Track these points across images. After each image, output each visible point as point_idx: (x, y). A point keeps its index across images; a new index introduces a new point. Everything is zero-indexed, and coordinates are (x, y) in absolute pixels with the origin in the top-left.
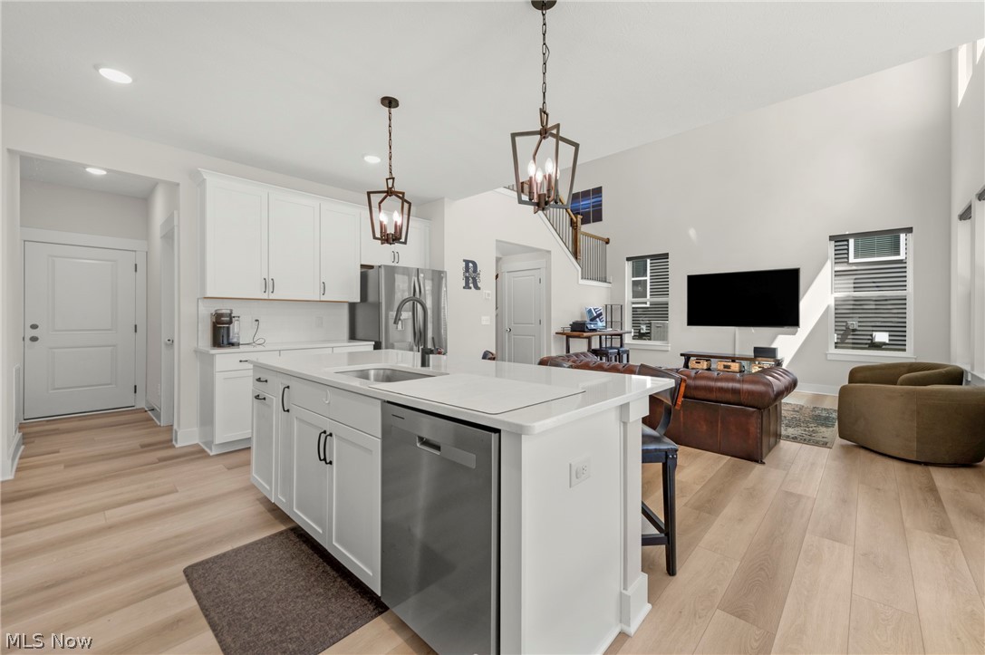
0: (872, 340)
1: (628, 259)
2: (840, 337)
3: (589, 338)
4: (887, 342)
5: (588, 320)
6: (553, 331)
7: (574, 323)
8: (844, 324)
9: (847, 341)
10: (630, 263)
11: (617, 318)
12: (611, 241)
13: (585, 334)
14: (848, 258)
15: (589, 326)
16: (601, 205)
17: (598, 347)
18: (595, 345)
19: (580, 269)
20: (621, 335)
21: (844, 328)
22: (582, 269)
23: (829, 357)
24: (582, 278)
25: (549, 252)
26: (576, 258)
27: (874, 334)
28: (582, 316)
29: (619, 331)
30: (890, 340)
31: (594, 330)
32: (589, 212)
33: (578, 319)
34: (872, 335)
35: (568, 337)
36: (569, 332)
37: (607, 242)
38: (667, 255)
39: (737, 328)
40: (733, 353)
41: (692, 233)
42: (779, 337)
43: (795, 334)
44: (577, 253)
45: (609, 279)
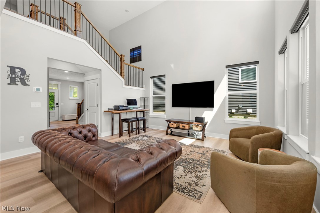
0: (247, 112)
1: (151, 77)
2: (236, 110)
4: (252, 112)
6: (103, 110)
8: (238, 106)
9: (239, 112)
10: (153, 79)
12: (145, 70)
14: (239, 81)
15: (121, 108)
16: (141, 54)
19: (123, 81)
21: (238, 107)
22: (125, 81)
23: (226, 122)
24: (125, 85)
25: (101, 70)
26: (121, 75)
27: (248, 109)
29: (143, 109)
30: (253, 112)
32: (137, 57)
34: (247, 110)
35: (112, 113)
36: (113, 111)
37: (143, 70)
38: (164, 75)
39: (191, 108)
40: (189, 119)
41: (172, 66)
42: (205, 112)
43: (212, 111)
44: (122, 73)
45: (144, 86)
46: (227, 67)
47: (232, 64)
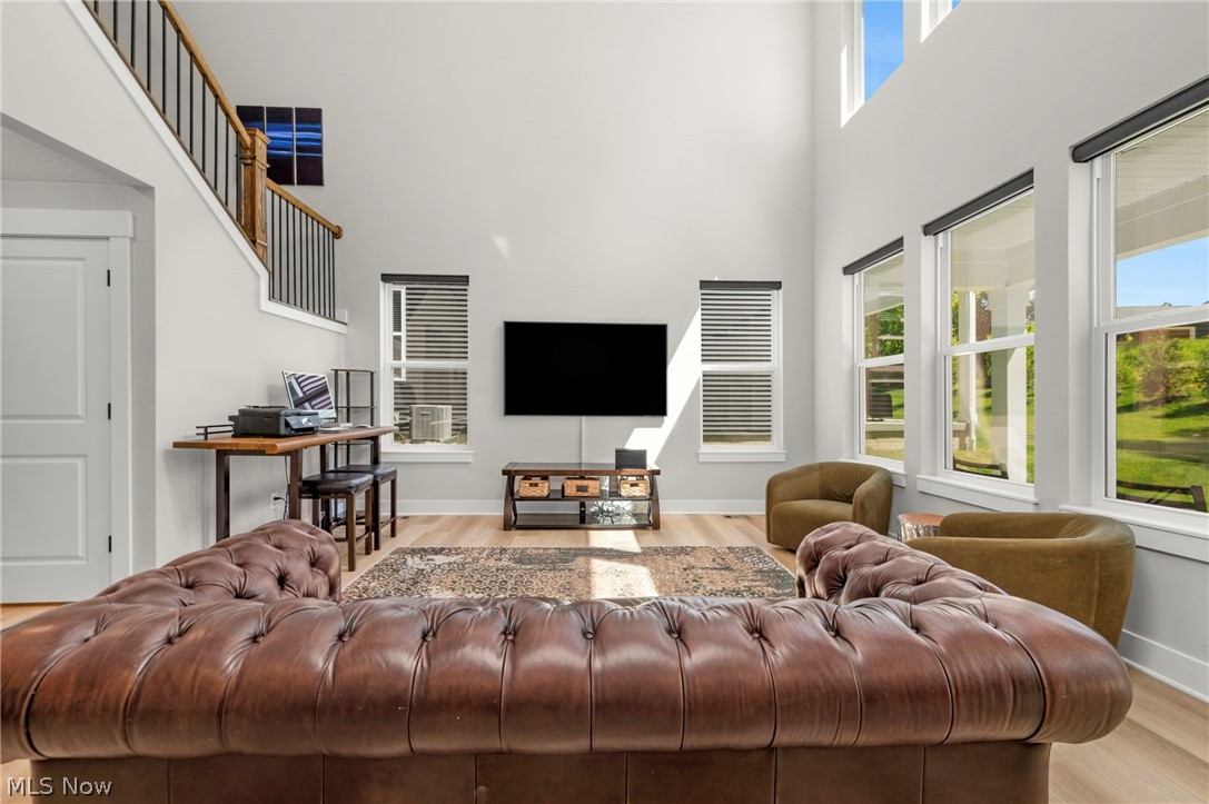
1: (385, 278)
3: (295, 455)
5: (287, 403)
6: (165, 437)
7: (243, 412)
10: (390, 286)
11: (360, 399)
12: (345, 234)
13: (282, 444)
15: (293, 421)
16: (319, 150)
17: (317, 472)
18: (311, 469)
19: (264, 275)
20: (375, 439)
22: (272, 274)
23: (702, 459)
24: (270, 297)
26: (253, 242)
28: (272, 392)
31: (309, 431)
32: (291, 157)
33: (257, 399)
35: (223, 455)
36: (227, 440)
37: (337, 234)
38: (465, 280)
39: (584, 418)
40: (578, 462)
41: (502, 243)
42: (636, 431)
43: (660, 426)
44: (259, 233)
45: (341, 313)
46: (704, 284)
47: (716, 279)
